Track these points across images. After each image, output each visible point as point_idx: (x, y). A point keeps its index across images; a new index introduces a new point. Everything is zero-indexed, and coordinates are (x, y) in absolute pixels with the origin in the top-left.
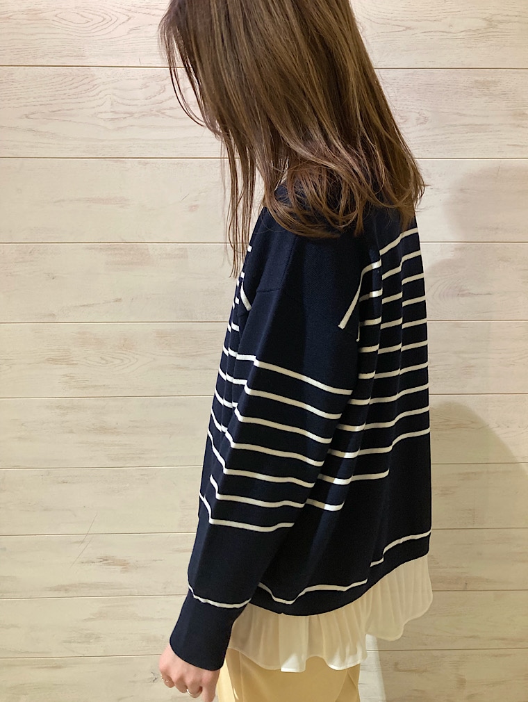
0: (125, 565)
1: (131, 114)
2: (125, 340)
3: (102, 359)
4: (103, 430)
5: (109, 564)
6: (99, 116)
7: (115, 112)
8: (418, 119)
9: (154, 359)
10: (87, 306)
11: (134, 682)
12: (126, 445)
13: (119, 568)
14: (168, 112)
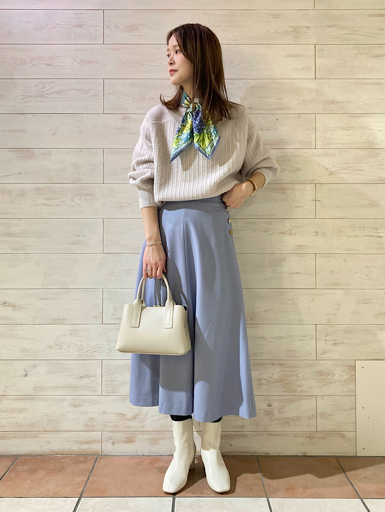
0: (14, 306)
1: (30, 97)
2: (22, 192)
3: (11, 200)
4: (9, 235)
5: (6, 306)
6: (18, 97)
7: (25, 96)
8: (149, 98)
9: (34, 201)
10: (7, 176)
11: (15, 376)
12: (19, 242)
13: (11, 308)
14: (46, 96)
